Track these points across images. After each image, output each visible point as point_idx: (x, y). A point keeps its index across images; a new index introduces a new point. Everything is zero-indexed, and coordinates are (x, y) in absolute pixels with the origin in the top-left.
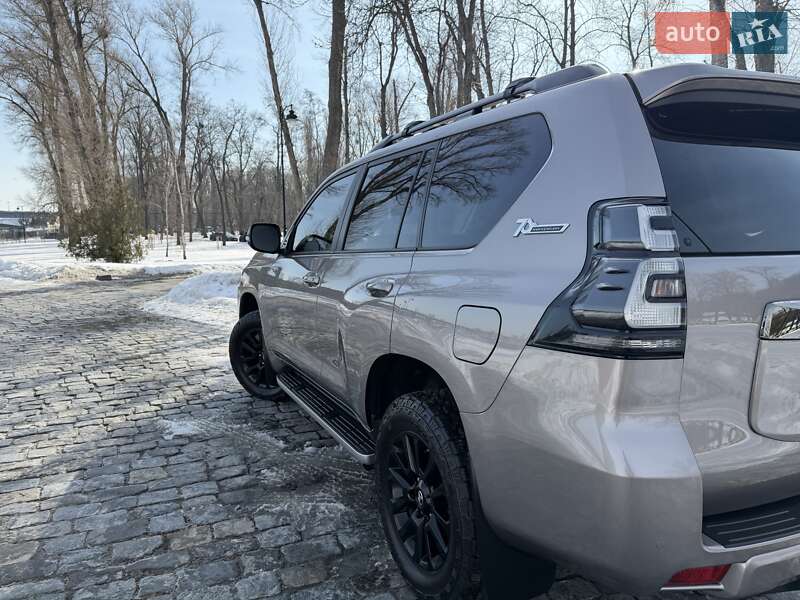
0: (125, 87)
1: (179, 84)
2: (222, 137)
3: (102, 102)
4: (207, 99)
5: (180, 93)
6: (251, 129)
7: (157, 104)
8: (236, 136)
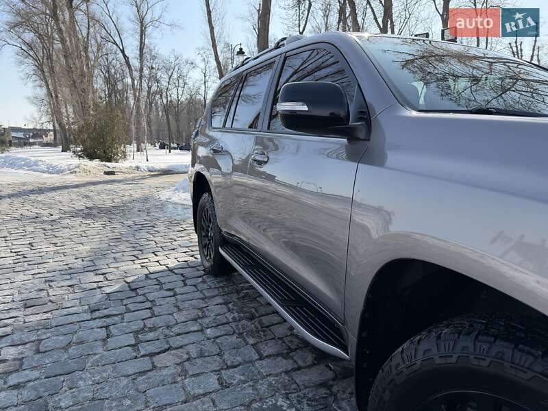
0: (99, 39)
1: (138, 37)
2: (166, 76)
3: (86, 48)
4: (157, 48)
5: (139, 44)
6: (185, 71)
7: (123, 52)
8: (175, 76)
